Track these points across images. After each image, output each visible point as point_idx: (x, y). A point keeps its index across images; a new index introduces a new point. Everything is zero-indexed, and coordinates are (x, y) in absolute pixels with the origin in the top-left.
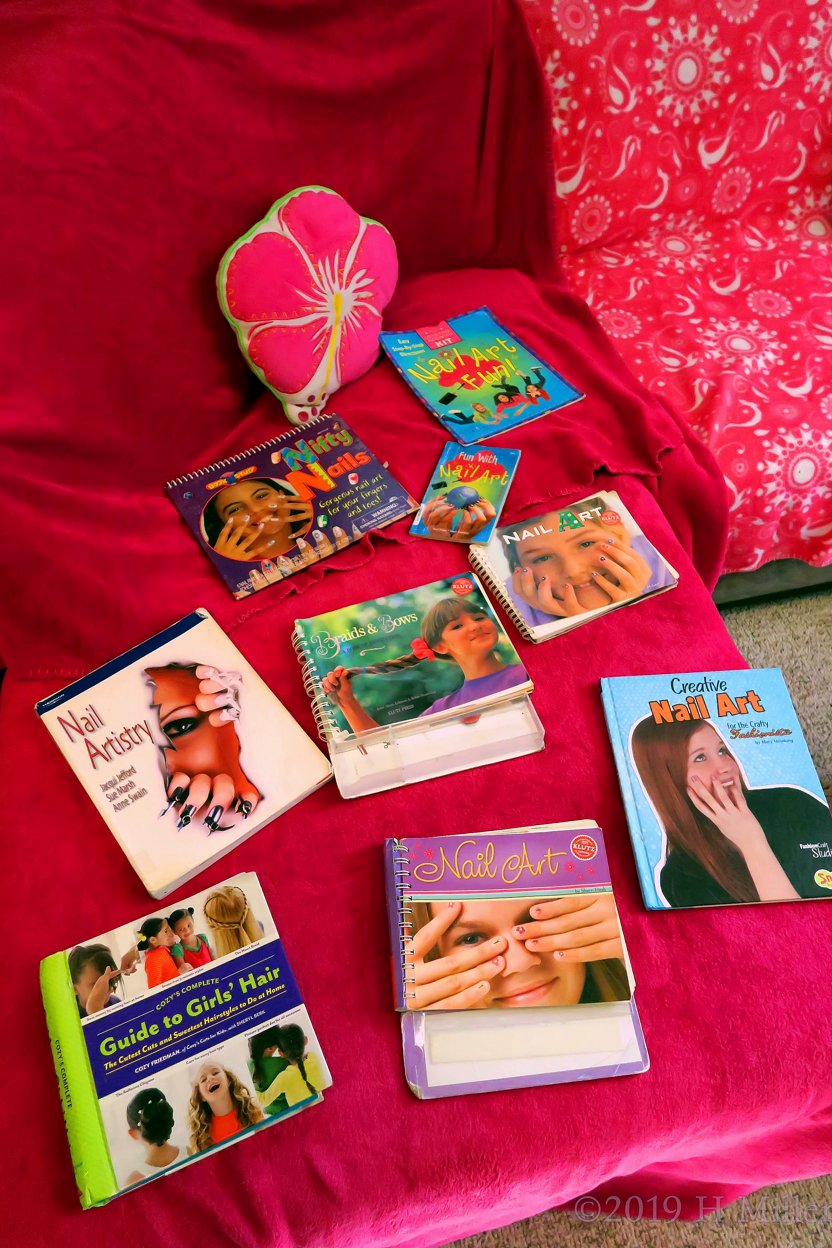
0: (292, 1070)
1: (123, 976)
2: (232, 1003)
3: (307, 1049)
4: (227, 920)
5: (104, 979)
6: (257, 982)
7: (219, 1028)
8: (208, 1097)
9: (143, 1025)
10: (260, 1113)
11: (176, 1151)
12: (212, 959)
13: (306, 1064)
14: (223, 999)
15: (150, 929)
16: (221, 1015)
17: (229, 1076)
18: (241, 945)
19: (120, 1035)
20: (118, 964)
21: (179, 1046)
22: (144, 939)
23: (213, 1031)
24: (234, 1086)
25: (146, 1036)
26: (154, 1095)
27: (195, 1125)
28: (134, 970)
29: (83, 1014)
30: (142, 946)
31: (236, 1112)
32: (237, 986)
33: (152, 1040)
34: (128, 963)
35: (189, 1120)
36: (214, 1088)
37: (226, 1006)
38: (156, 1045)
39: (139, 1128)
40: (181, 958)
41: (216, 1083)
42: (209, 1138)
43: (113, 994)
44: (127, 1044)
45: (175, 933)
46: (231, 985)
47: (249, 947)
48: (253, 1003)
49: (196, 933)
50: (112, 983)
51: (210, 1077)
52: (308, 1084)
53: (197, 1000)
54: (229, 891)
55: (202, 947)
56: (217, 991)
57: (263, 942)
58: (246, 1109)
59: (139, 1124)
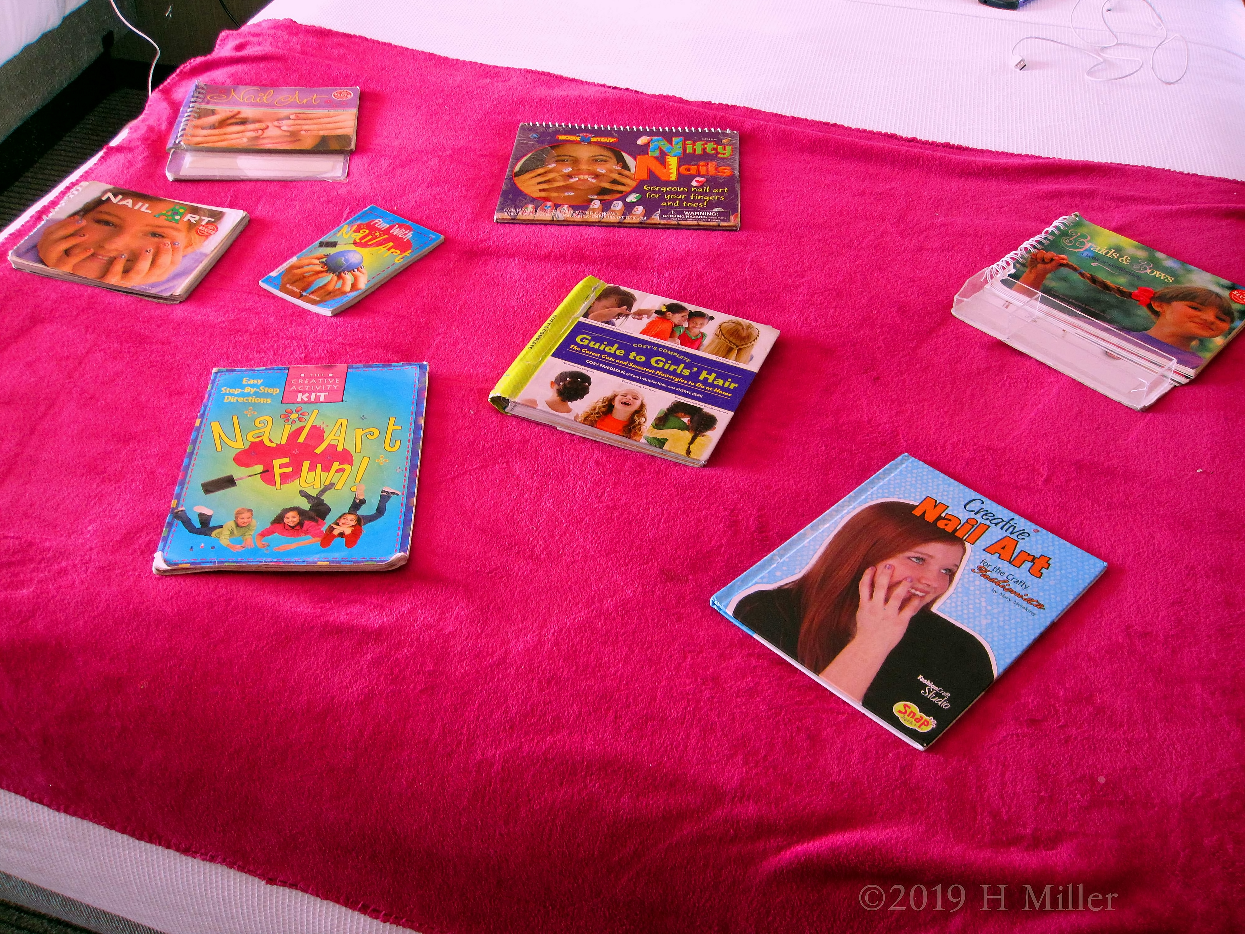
0: (688, 435)
1: (630, 316)
2: (685, 377)
3: (709, 433)
4: (731, 339)
5: (617, 310)
6: (714, 380)
7: (662, 381)
8: (617, 403)
9: (616, 346)
10: (641, 435)
11: (569, 410)
12: (697, 349)
13: (699, 439)
14: (682, 371)
15: (674, 309)
16: (671, 377)
17: (642, 406)
18: (726, 356)
19: (595, 340)
20: (634, 309)
21: (627, 371)
22: (664, 310)
23: (657, 380)
24: (639, 412)
25: (612, 352)
26: (587, 380)
27: (595, 409)
28: (641, 319)
29: (586, 315)
30: (658, 312)
31: (627, 423)
32: (699, 373)
33: (612, 355)
34: (640, 314)
35: (593, 404)
36: (626, 404)
37: (679, 376)
38: (613, 360)
39: (559, 385)
40: (678, 335)
41: (630, 402)
42: (596, 421)
43: (614, 320)
44: (596, 346)
45: (688, 321)
46: (695, 369)
47: (730, 361)
48: (700, 388)
49: (701, 330)
50: (619, 315)
51: (629, 397)
52: (689, 448)
53: (664, 360)
54: (749, 327)
55: (697, 340)
56: (682, 366)
58: (634, 427)
59: (561, 383)
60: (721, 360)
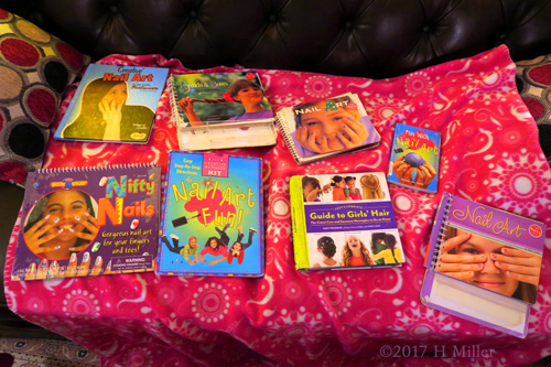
0: (389, 251)
1: (323, 192)
3: (396, 246)
4: (370, 187)
5: (315, 191)
6: (378, 214)
8: (351, 248)
9: (329, 213)
10: (372, 262)
11: (335, 263)
12: (361, 199)
13: (395, 251)
14: (363, 215)
15: (337, 179)
16: (362, 221)
17: (362, 244)
18: (374, 198)
19: (319, 213)
20: (322, 187)
22: (333, 182)
24: (363, 248)
25: (329, 217)
26: (330, 240)
27: (345, 256)
28: (328, 192)
29: (305, 201)
30: (332, 184)
31: (362, 258)
32: (370, 213)
33: (331, 220)
34: (326, 189)
35: (342, 253)
37: (364, 218)
38: (333, 222)
40: (348, 194)
41: (356, 244)
42: (350, 263)
43: (318, 198)
44: (321, 218)
45: (347, 184)
46: (368, 211)
47: (377, 200)
48: (376, 221)
49: (355, 187)
50: (318, 194)
51: (353, 241)
52: (395, 258)
53: (352, 212)
54: (372, 176)
55: (357, 194)
56: (361, 212)
57: (384, 200)
58: (366, 258)
59: (322, 248)
60: (374, 201)
